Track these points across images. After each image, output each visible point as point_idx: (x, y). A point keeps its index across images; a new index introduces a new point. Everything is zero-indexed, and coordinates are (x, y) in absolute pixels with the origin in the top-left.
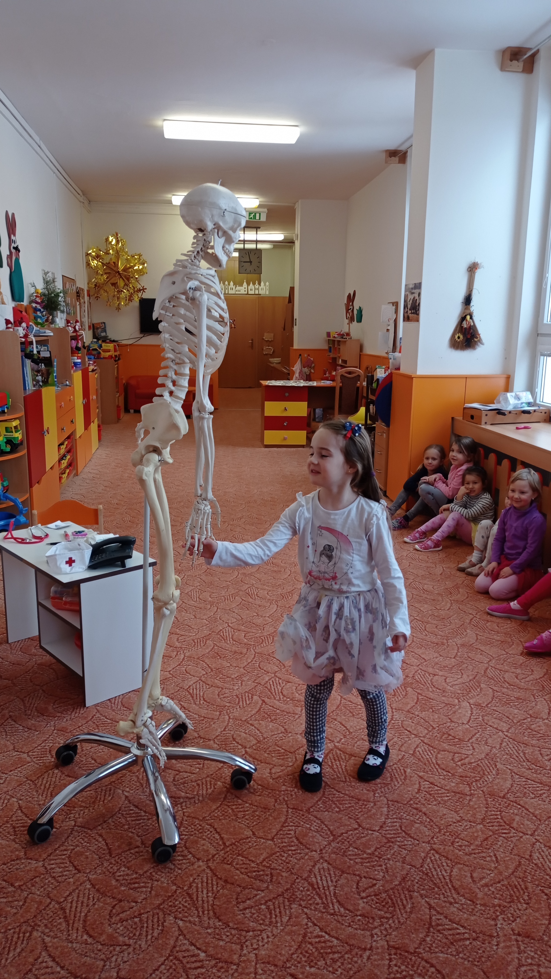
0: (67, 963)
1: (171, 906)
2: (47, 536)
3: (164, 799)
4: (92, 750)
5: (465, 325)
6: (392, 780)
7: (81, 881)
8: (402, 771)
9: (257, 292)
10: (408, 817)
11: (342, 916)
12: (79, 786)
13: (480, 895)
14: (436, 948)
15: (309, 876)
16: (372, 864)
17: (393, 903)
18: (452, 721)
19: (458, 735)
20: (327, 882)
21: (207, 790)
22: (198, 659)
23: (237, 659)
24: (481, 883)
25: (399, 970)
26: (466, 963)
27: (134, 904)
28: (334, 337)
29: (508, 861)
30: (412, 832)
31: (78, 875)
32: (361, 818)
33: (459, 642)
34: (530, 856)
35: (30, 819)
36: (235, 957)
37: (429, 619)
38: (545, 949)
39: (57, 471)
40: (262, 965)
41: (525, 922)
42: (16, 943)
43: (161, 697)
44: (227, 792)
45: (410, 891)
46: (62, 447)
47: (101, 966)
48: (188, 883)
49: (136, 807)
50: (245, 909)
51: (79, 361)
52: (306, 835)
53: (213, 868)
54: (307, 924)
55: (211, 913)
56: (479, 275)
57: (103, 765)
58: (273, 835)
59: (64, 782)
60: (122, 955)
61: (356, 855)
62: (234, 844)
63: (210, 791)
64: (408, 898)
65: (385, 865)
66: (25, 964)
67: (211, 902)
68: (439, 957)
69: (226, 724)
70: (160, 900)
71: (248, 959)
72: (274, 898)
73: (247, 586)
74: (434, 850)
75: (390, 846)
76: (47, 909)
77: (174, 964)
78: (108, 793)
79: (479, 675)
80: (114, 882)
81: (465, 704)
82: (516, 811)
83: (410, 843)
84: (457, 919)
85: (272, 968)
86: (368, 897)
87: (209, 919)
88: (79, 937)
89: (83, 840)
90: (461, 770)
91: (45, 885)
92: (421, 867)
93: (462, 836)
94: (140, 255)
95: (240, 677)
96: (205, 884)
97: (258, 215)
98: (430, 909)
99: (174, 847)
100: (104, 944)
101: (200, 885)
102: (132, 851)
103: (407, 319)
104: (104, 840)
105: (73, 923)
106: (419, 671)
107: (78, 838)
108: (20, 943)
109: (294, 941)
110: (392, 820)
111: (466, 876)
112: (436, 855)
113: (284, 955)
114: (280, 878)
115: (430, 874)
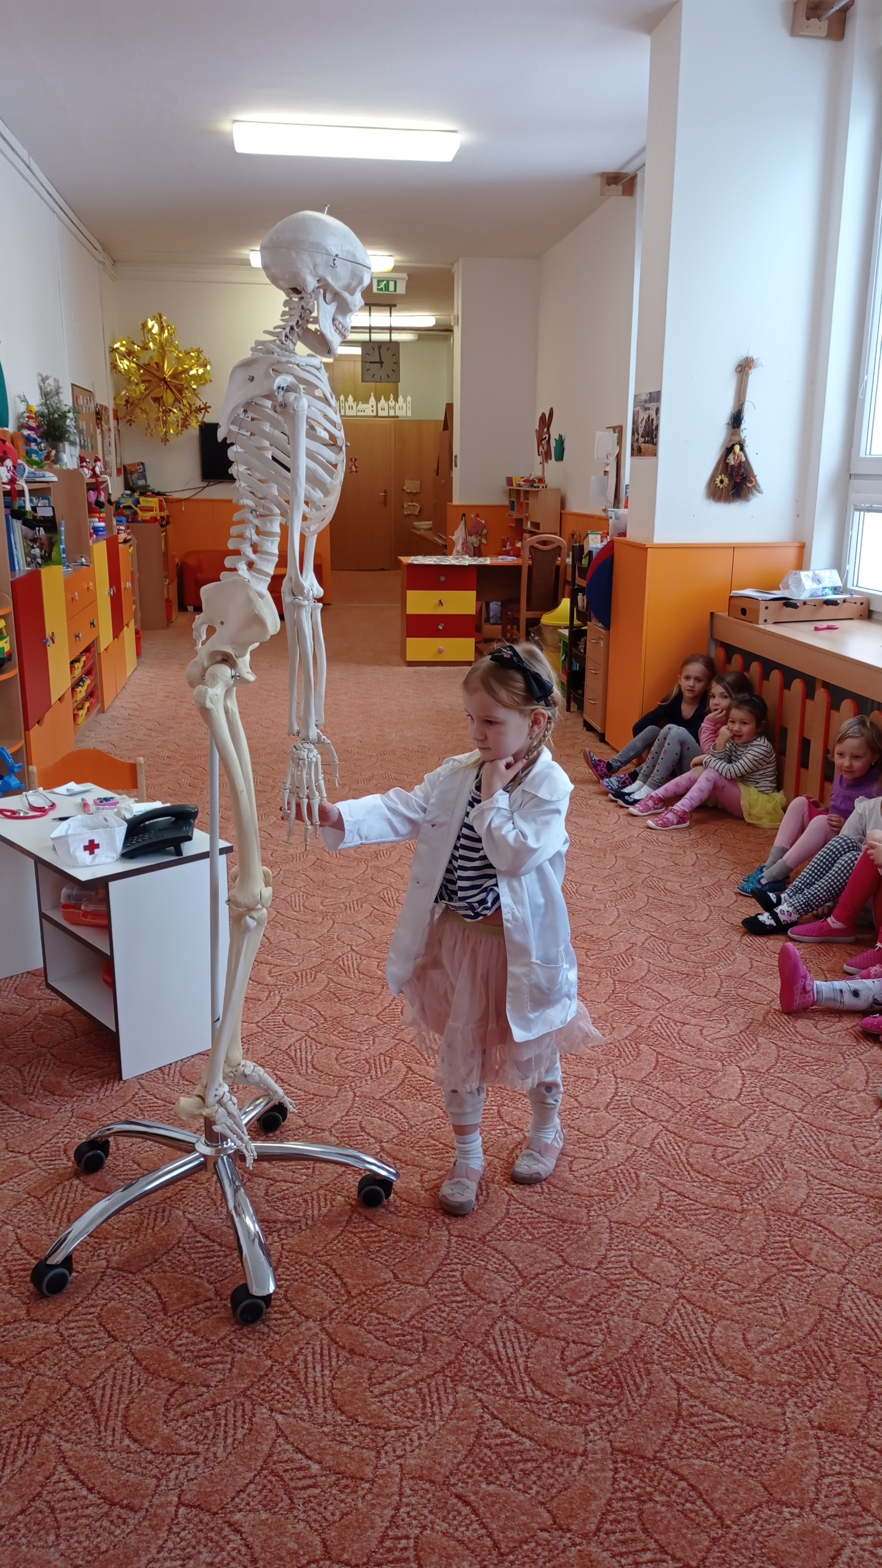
0: (98, 1483)
1: (264, 1391)
2: (53, 806)
3: (251, 1224)
4: (134, 1148)
5: (731, 460)
6: (616, 1190)
7: (119, 1354)
8: (633, 1175)
9: (392, 413)
10: (642, 1248)
11: (538, 1403)
12: (113, 1205)
13: (758, 1367)
14: (688, 1450)
15: (484, 1342)
16: (585, 1321)
17: (620, 1382)
18: (712, 1096)
19: (722, 1117)
20: (514, 1350)
21: (320, 1210)
22: (303, 1002)
23: (366, 1003)
24: (760, 1349)
26: (736, 1473)
27: (204, 1389)
28: (519, 485)
29: (802, 1313)
30: (649, 1272)
31: (114, 1345)
32: (568, 1250)
33: (724, 971)
34: (838, 1305)
35: (35, 1258)
36: (368, 1471)
37: (675, 936)
38: (862, 1449)
39: (69, 705)
40: (411, 1482)
41: (831, 1408)
42: (16, 1452)
43: (243, 1062)
44: (353, 1212)
45: (646, 1363)
46: (77, 665)
47: (152, 1487)
48: (290, 1354)
49: (207, 1237)
50: (383, 1394)
51: (103, 524)
52: (479, 1278)
53: (331, 1331)
54: (482, 1417)
55: (329, 1401)
56: (754, 377)
57: (151, 1172)
58: (426, 1278)
59: (90, 1198)
60: (186, 1468)
61: (559, 1307)
62: (365, 1293)
63: (324, 1211)
64: (643, 1373)
65: (607, 1322)
66: (31, 1485)
67: (329, 1385)
68: (694, 1464)
69: (349, 1105)
70: (246, 1383)
71: (388, 1473)
72: (428, 1376)
73: (381, 887)
74: (684, 1298)
75: (614, 1293)
76: (65, 1398)
77: (270, 1482)
78: (160, 1215)
79: (755, 1023)
80: (171, 1355)
81: (733, 1069)
82: (814, 1236)
83: (646, 1287)
84: (722, 1406)
85: (427, 1486)
86: (578, 1372)
87: (325, 1410)
88: (117, 1442)
89: (121, 1289)
90: (726, 1173)
91: (60, 1361)
93: (728, 1276)
94: (199, 352)
95: (371, 1031)
96: (318, 1357)
97: (392, 284)
98: (678, 1390)
99: (268, 1299)
100: (158, 1453)
101: (310, 1358)
102: (200, 1306)
103: (637, 451)
104: (154, 1289)
105: (107, 1420)
106: (659, 1018)
107: (113, 1287)
108: (21, 1451)
109: (461, 1443)
110: (618, 1253)
111: (735, 1339)
112: (687, 1306)
113: (446, 1466)
114: (439, 1344)
115: (678, 1336)
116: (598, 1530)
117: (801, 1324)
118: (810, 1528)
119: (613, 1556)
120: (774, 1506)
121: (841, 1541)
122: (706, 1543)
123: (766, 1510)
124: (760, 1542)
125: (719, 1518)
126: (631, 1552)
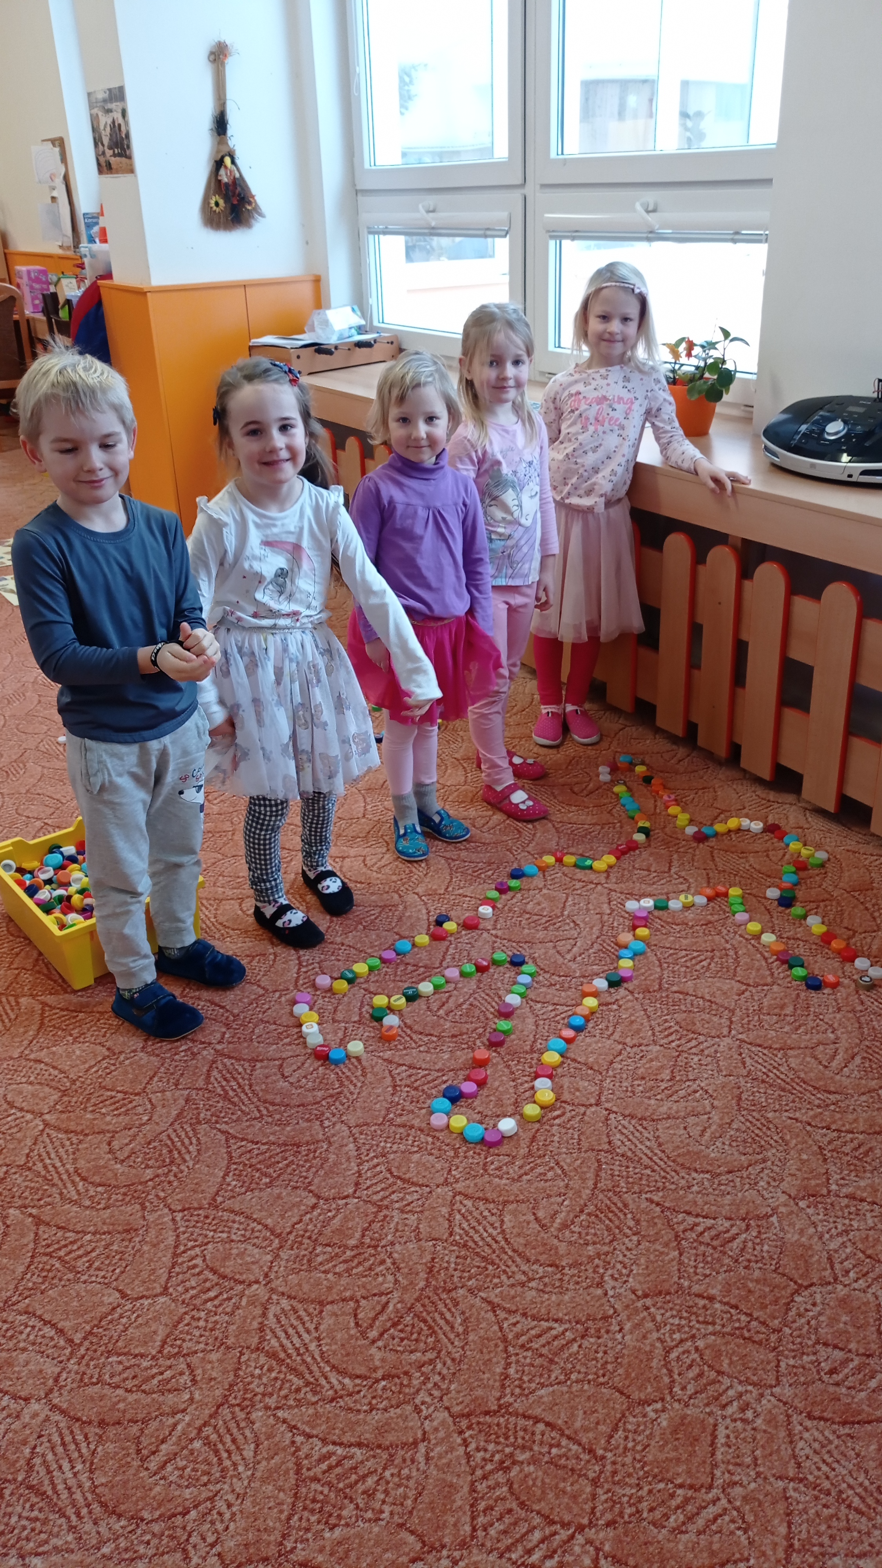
5: (224, 177)
6: (342, 1085)
10: (395, 1147)
11: (350, 1395)
13: (563, 1248)
14: (530, 1381)
15: (262, 1339)
16: (367, 1264)
17: (430, 1327)
20: (300, 1336)
24: (556, 1225)
25: (488, 1456)
26: (586, 1387)
29: (579, 1167)
30: (412, 1173)
32: (316, 1181)
38: (691, 1303)
41: (646, 1267)
44: (37, 1225)
45: (450, 1291)
48: (22, 1462)
50: (163, 1466)
52: (227, 1256)
53: (65, 1406)
54: (293, 1442)
55: (96, 1507)
56: (230, 68)
58: (163, 1283)
61: (332, 1259)
62: (91, 1333)
64: (450, 1306)
65: (390, 1256)
67: (88, 1484)
68: (541, 1397)
72: (211, 1416)
75: (385, 1216)
83: (416, 1196)
84: (543, 1311)
86: (382, 1335)
87: (95, 1523)
92: (451, 1234)
96: (60, 1450)
98: (495, 1312)
101: (50, 1457)
103: (106, 168)
109: (281, 1489)
110: (371, 1164)
111: (528, 1223)
112: (465, 1202)
113: (274, 1529)
114: (209, 1366)
115: (470, 1244)
116: (474, 1530)
117: (584, 1180)
118: (678, 1420)
119: (501, 1556)
120: (637, 1411)
121: (711, 1421)
122: (588, 1489)
123: (631, 1419)
124: (639, 1461)
125: (591, 1451)
126: (517, 1541)
